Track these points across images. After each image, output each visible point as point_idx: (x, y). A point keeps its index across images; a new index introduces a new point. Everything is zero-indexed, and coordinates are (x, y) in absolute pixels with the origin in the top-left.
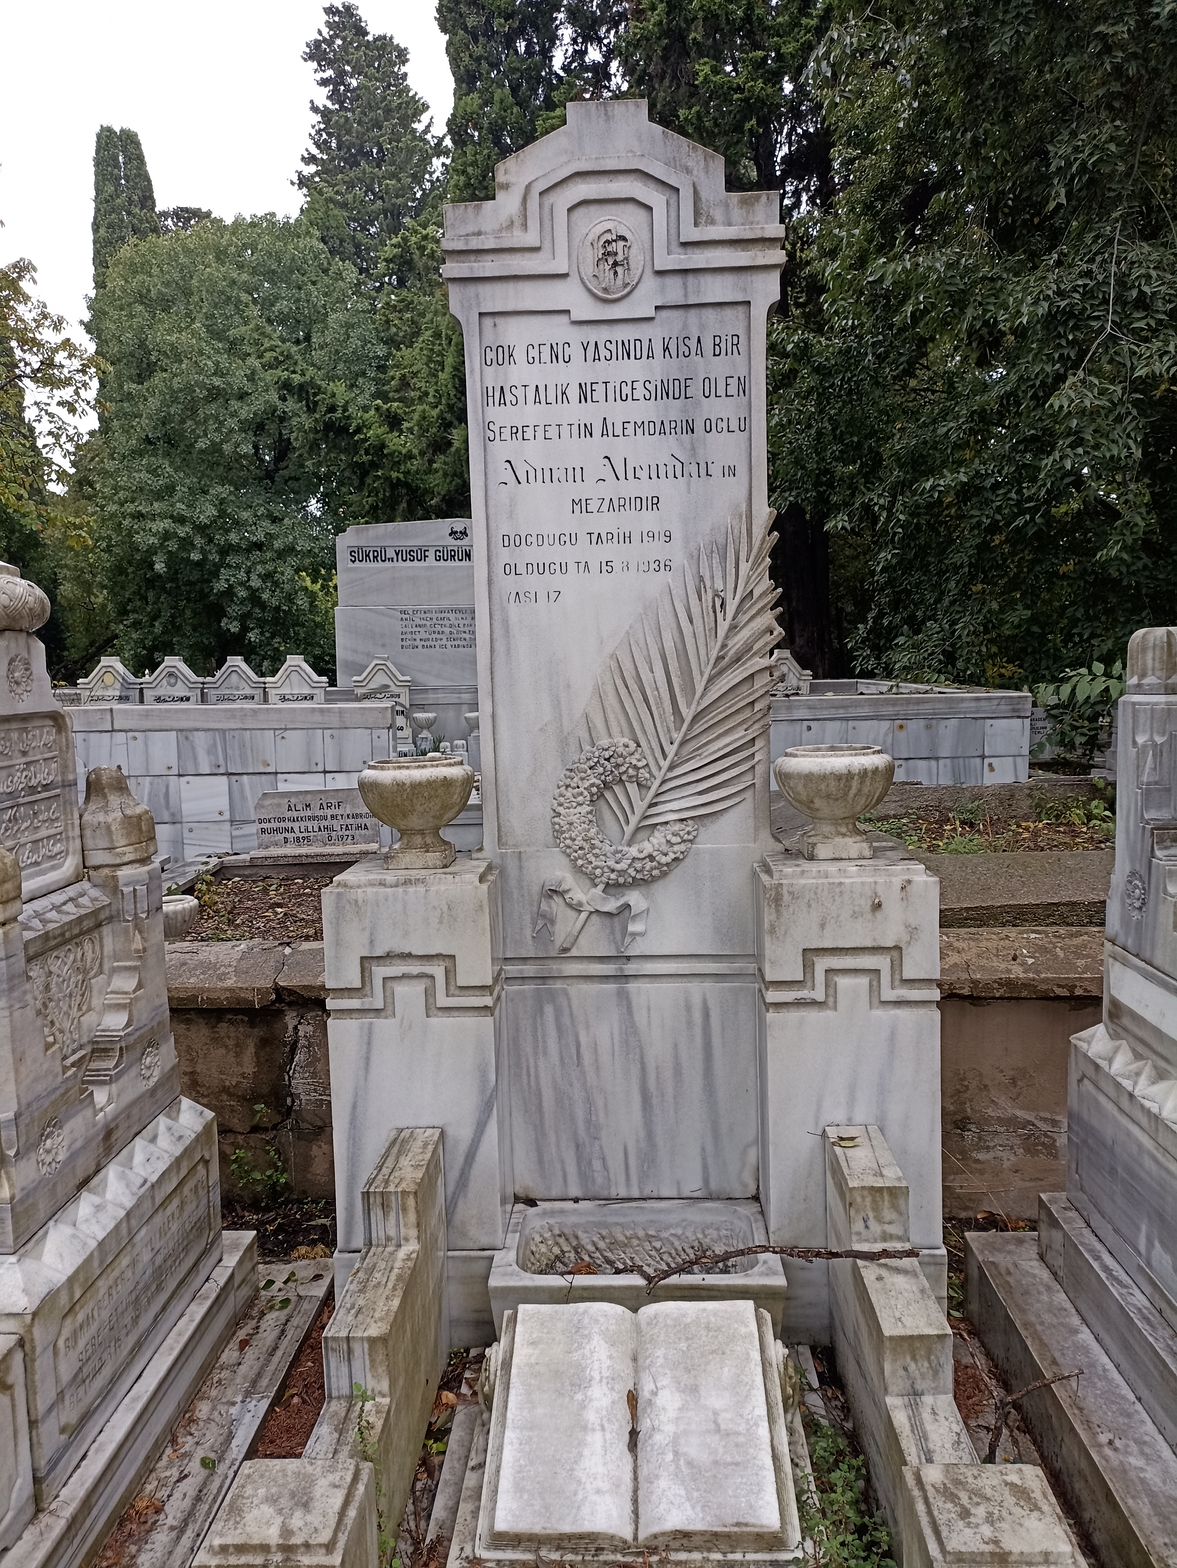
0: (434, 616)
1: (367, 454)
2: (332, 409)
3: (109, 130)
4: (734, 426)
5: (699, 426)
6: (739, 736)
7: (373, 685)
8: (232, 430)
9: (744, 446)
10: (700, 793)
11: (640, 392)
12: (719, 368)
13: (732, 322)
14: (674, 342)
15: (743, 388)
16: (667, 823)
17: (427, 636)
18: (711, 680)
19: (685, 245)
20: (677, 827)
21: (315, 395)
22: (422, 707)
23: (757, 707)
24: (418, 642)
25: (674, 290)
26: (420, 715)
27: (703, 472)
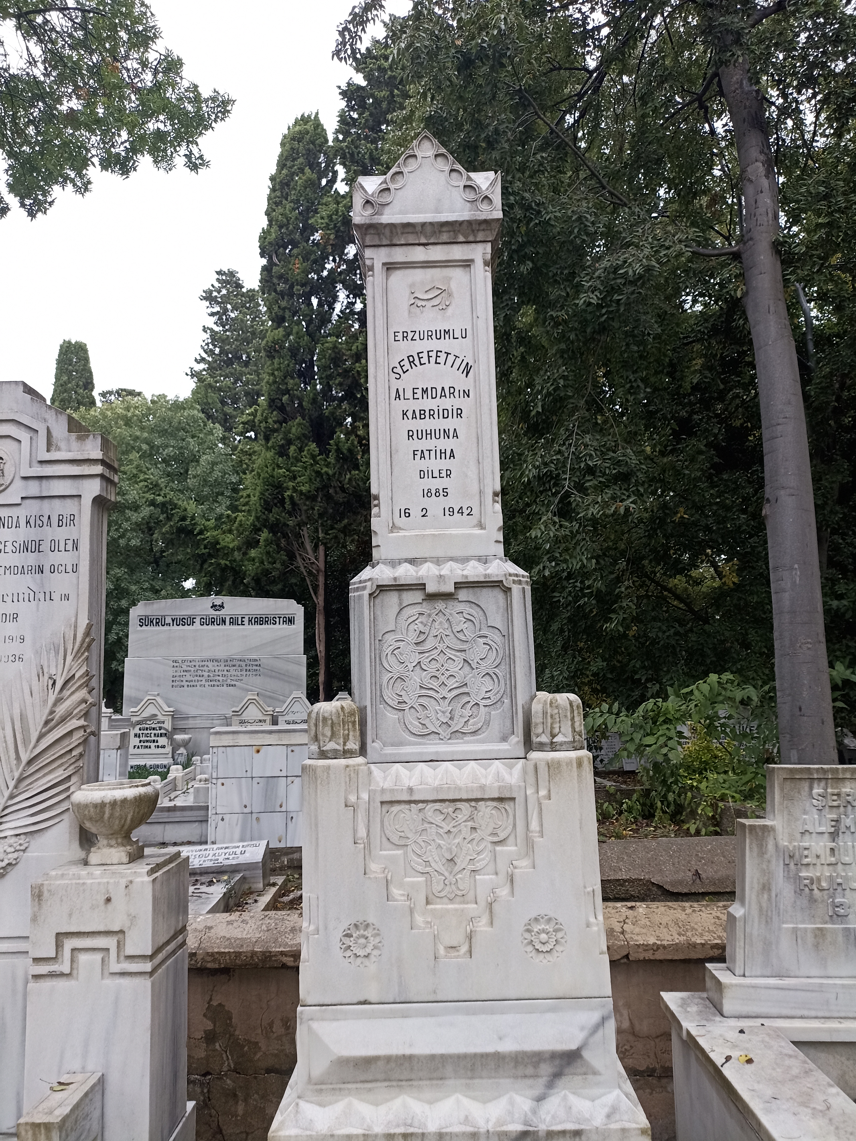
0: (197, 664)
1: (205, 548)
2: (183, 519)
3: (69, 342)
4: (69, 569)
5: (46, 569)
6: (59, 774)
7: (145, 715)
8: (126, 530)
9: (75, 581)
10: (32, 815)
11: (9, 548)
12: (61, 534)
13: (68, 508)
14: (33, 518)
15: (76, 546)
16: (6, 837)
17: (191, 678)
18: (41, 736)
19: (41, 462)
20: (13, 840)
21: (172, 509)
22: (183, 730)
23: (74, 753)
24: (185, 683)
25: (34, 488)
26: (179, 737)
27: (48, 597)
